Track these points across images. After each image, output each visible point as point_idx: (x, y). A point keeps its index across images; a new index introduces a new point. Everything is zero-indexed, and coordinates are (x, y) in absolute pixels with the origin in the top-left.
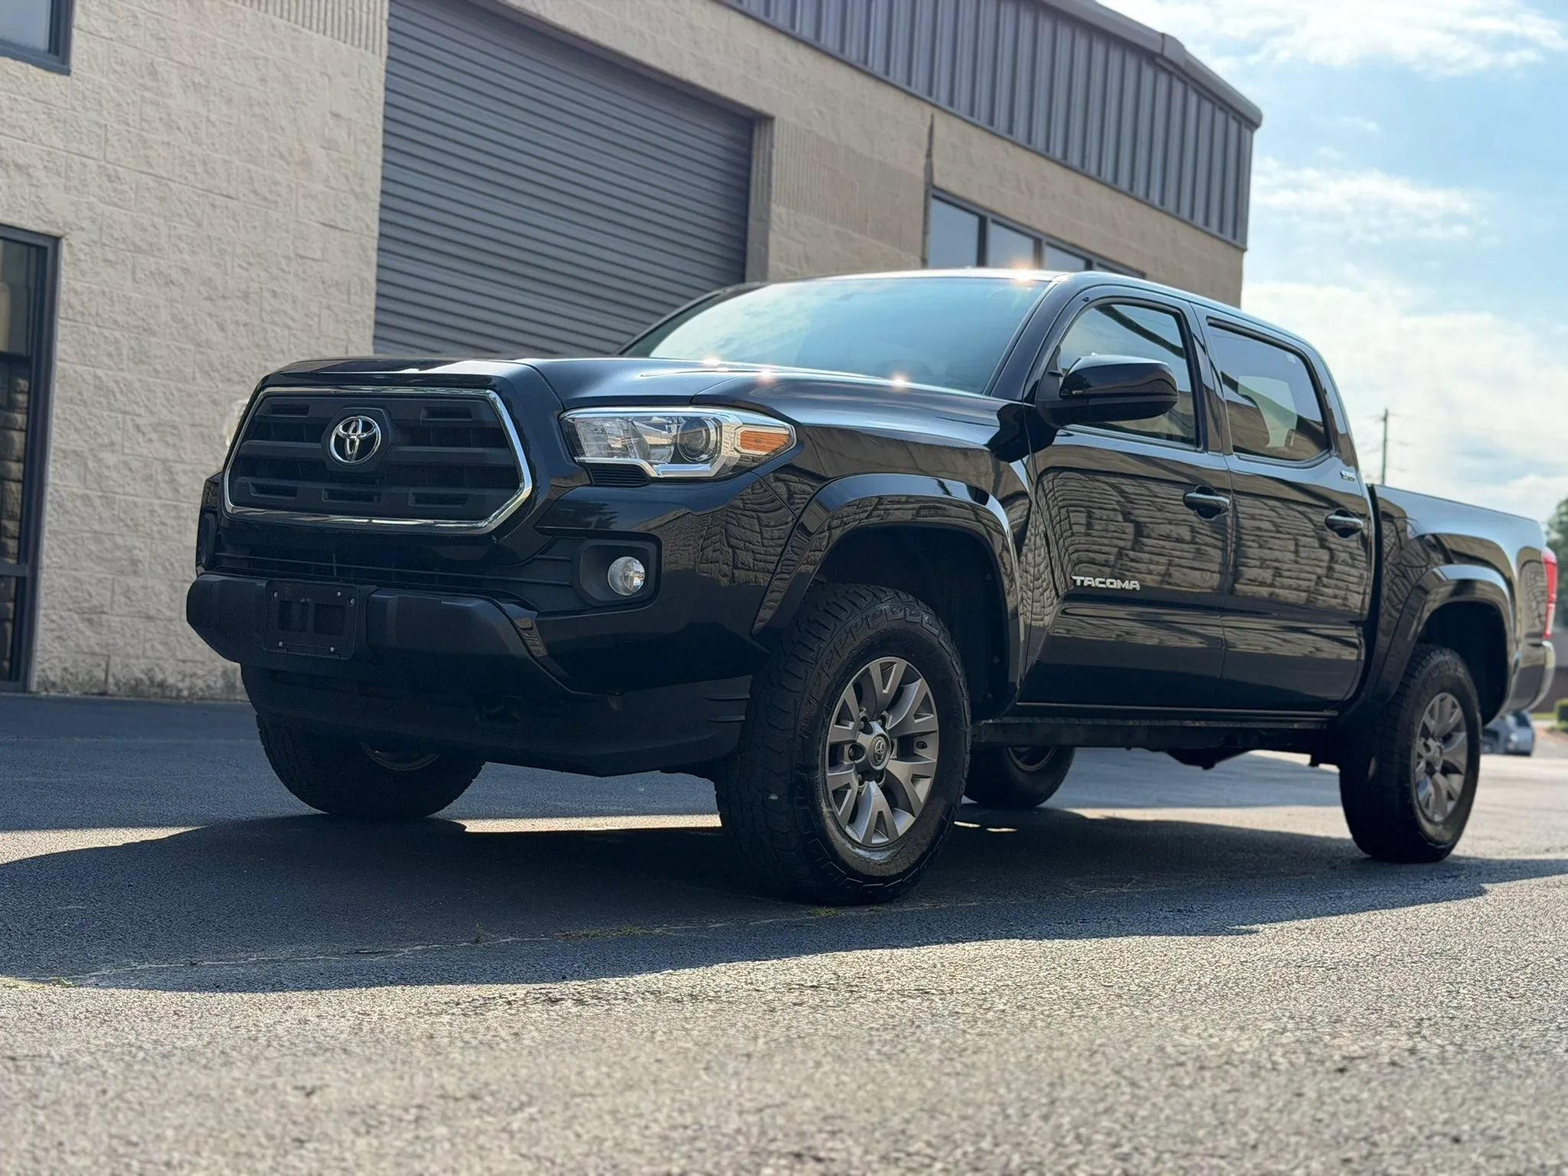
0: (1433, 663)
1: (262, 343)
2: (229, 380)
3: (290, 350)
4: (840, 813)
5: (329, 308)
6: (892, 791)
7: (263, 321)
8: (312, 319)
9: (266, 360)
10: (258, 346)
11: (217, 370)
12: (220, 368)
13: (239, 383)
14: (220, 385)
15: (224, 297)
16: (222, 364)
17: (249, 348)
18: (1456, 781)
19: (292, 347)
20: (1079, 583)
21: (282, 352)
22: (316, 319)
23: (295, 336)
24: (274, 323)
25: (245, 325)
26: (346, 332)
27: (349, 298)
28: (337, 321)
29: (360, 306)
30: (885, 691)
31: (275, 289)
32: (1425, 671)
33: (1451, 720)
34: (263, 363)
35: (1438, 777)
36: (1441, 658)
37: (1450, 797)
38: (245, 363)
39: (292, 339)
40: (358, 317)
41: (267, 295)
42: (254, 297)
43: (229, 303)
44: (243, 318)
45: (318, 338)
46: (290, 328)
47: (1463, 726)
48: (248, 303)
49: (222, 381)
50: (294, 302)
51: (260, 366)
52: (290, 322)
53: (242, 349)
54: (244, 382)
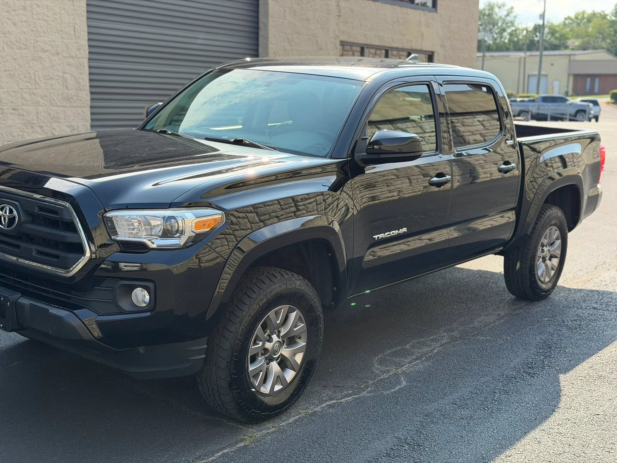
0: (547, 215)
1: (34, 29)
2: (20, 48)
3: (47, 30)
4: (257, 385)
5: (64, 9)
6: (284, 363)
7: (33, 19)
8: (56, 15)
9: (37, 37)
10: (33, 31)
11: (15, 45)
12: (15, 43)
13: (25, 49)
14: (17, 51)
15: (14, 10)
16: (16, 41)
17: (28, 32)
18: (555, 262)
19: (49, 29)
20: (376, 239)
21: (44, 32)
22: (59, 15)
23: (49, 24)
24: (39, 19)
25: (26, 22)
26: (74, 20)
27: (73, 4)
28: (69, 15)
29: (78, 7)
30: (278, 322)
31: (38, 3)
32: (543, 220)
33: (554, 237)
34: (35, 38)
35: (548, 262)
36: (551, 212)
37: (553, 269)
38: (27, 39)
39: (48, 26)
40: (79, 12)
41: (34, 6)
42: (29, 8)
43: (17, 12)
44: (24, 19)
45: (60, 24)
46: (47, 21)
47: (560, 237)
48: (26, 11)
49: (17, 49)
50: (47, 8)
51: (34, 40)
52: (46, 18)
53: (25, 33)
54: (27, 48)
